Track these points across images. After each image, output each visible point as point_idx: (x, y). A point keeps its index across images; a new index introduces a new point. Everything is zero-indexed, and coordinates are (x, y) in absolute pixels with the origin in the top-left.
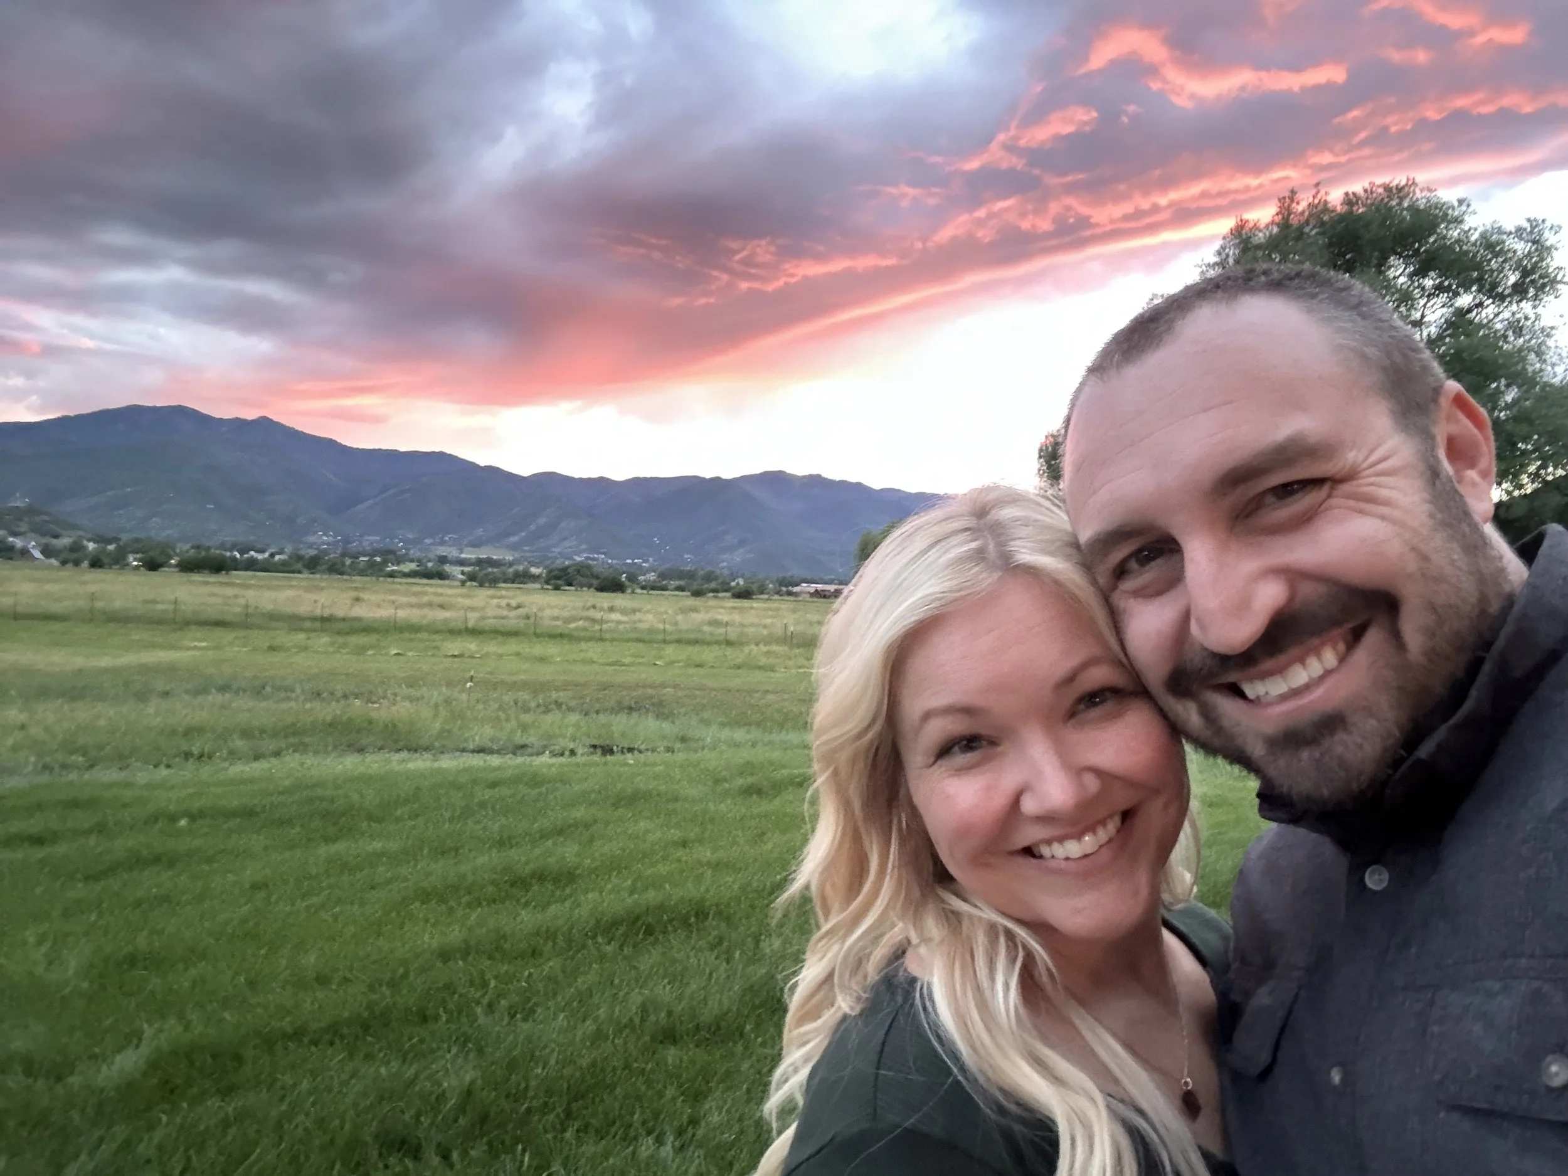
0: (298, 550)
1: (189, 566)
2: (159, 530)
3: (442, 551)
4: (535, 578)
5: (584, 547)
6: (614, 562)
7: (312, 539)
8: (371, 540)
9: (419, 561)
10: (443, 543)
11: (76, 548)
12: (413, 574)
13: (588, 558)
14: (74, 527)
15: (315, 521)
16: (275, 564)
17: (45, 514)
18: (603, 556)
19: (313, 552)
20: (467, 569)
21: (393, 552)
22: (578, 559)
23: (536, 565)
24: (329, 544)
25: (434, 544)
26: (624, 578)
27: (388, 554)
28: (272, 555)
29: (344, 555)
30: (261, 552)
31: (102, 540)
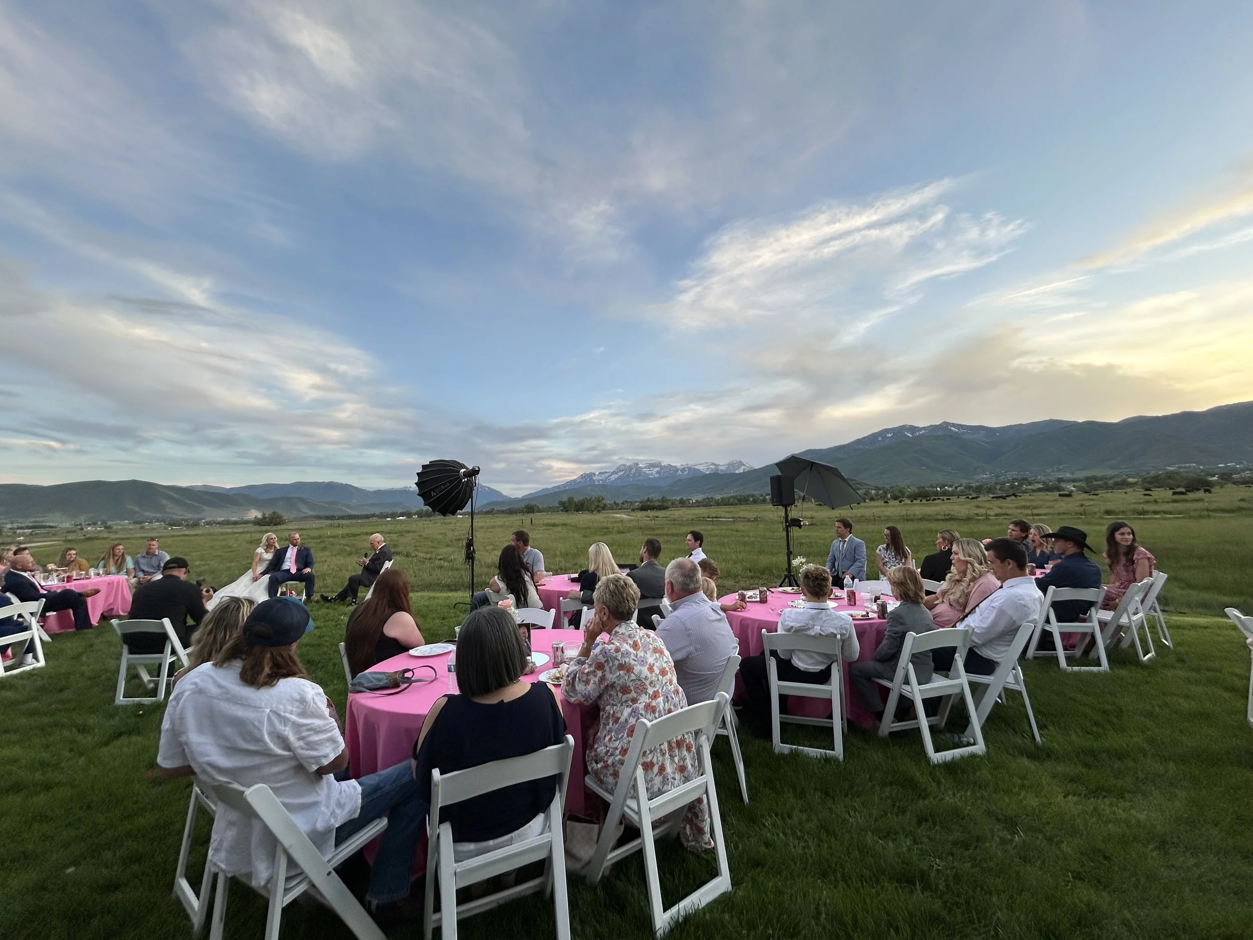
1: (913, 497)
7: (977, 477)
8: (1011, 475)
9: (1044, 482)
10: (1059, 470)
11: (867, 493)
12: (1040, 490)
13: (1179, 468)
15: (978, 468)
21: (1026, 479)
24: (987, 479)
25: (1053, 471)
26: (1215, 478)
27: (1023, 481)
28: (956, 488)
29: (996, 483)
30: (951, 486)
31: (878, 489)
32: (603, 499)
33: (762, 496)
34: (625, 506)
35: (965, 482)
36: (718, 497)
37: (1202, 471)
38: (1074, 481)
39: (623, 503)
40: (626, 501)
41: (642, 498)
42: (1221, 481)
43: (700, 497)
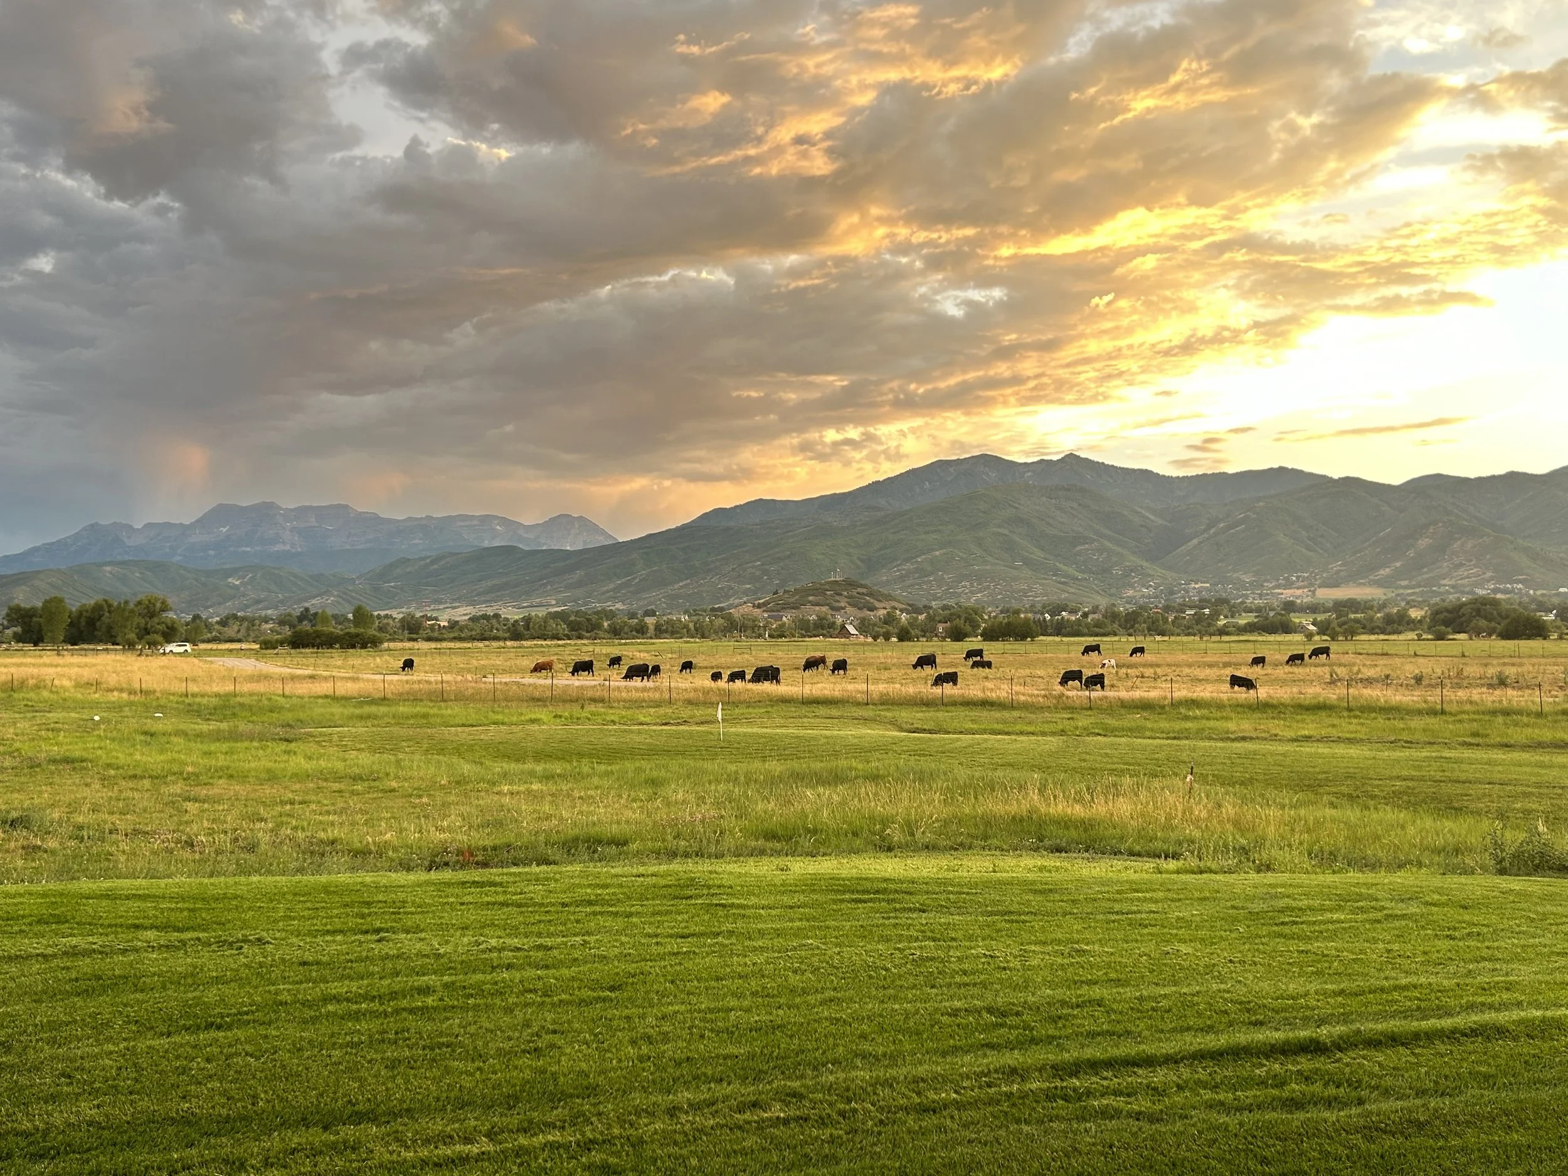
0: (1114, 605)
1: (993, 634)
2: (971, 596)
3: (1288, 594)
4: (1412, 624)
5: (1489, 574)
6: (1539, 592)
7: (1129, 592)
8: (1199, 588)
9: (1258, 610)
10: (1289, 585)
11: (889, 620)
12: (1250, 628)
13: (1495, 591)
14: (889, 598)
15: (1132, 571)
16: (1087, 626)
17: (862, 586)
18: (1520, 586)
19: (1131, 608)
20: (1320, 617)
21: (1225, 601)
22: (1481, 592)
23: (1418, 605)
24: (1149, 597)
25: (1278, 587)
26: (1551, 617)
27: (1220, 604)
28: (1085, 615)
29: (1167, 608)
30: (1073, 611)
31: (914, 610)
32: (165, 608)
33: (633, 616)
34: (230, 631)
35: (1103, 602)
36: (512, 613)
37: (1533, 600)
38: (1313, 609)
39: (223, 623)
40: (235, 617)
41: (283, 610)
42: (1559, 623)
43: (462, 613)
